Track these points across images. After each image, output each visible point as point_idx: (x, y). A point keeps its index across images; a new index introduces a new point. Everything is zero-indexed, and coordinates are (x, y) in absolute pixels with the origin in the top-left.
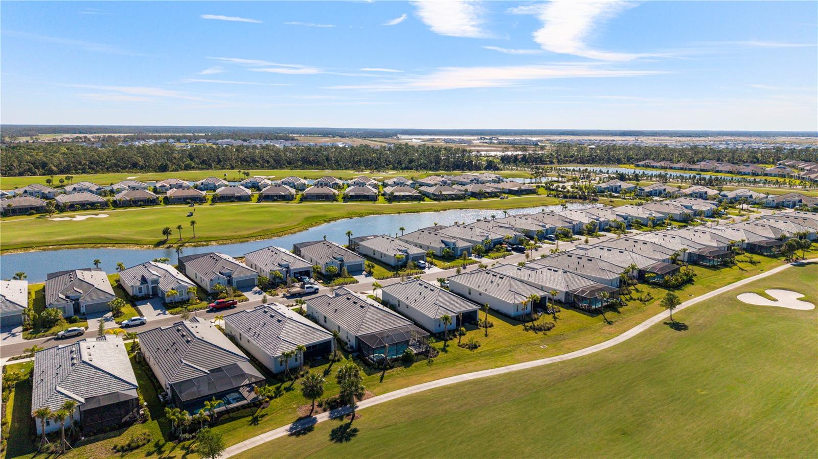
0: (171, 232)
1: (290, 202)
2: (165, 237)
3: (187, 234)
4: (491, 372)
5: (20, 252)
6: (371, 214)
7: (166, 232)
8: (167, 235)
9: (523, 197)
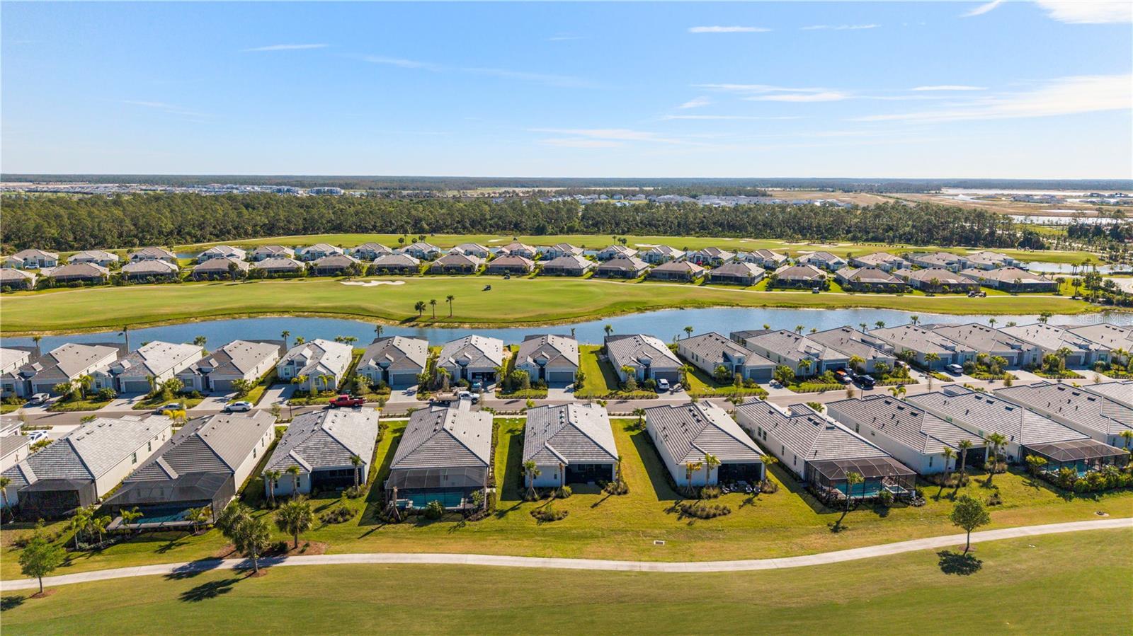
0: (426, 308)
1: (629, 280)
2: (417, 313)
3: (441, 311)
4: (515, 561)
5: (275, 316)
6: (718, 305)
7: (419, 307)
8: (421, 311)
9: (1021, 296)
